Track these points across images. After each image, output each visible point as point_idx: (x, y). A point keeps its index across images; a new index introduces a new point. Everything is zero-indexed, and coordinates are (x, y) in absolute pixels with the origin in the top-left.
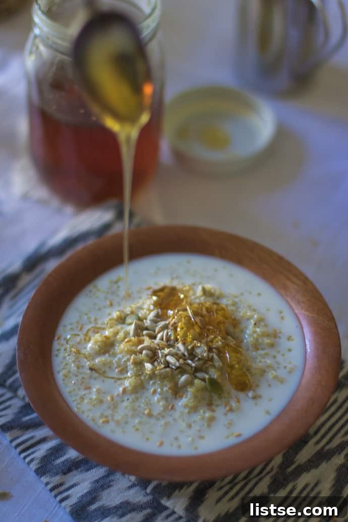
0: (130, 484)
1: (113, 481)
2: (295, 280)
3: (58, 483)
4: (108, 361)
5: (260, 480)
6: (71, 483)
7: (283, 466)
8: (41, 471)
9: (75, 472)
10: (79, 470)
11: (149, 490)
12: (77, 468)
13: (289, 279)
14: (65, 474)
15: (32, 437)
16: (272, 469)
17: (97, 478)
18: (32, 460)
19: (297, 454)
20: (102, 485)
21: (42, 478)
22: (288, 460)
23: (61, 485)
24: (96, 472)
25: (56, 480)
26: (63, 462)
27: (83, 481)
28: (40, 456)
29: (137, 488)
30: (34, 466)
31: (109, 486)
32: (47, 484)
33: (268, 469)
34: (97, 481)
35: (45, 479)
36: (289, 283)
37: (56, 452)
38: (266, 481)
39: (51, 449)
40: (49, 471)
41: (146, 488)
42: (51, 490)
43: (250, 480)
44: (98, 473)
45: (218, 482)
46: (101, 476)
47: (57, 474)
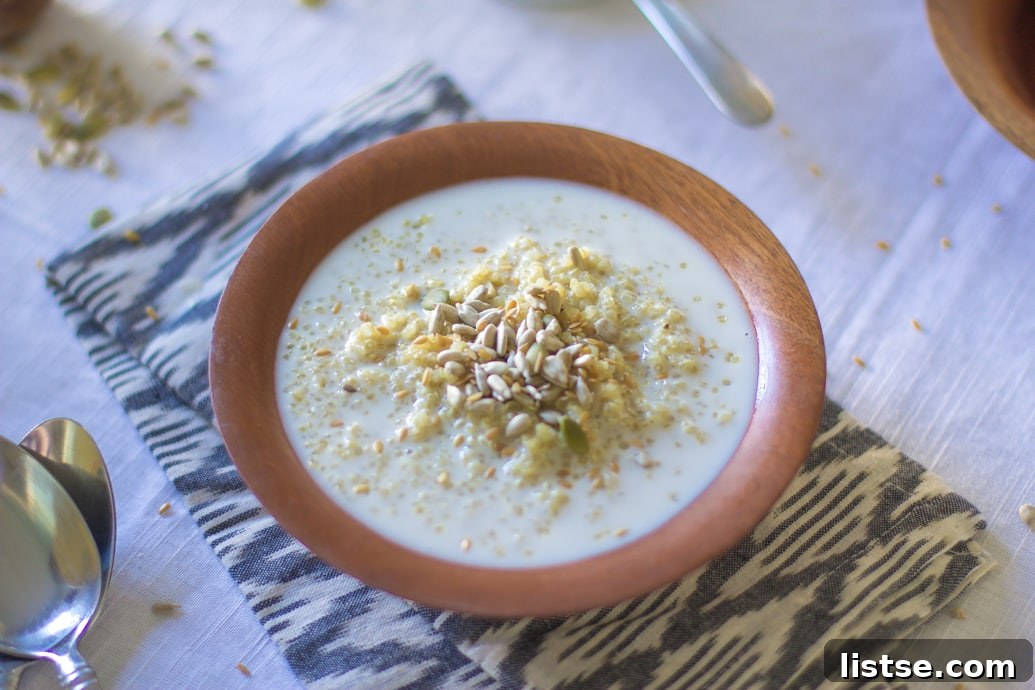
0: (406, 609)
1: (372, 601)
2: (756, 246)
3: (270, 597)
4: (381, 375)
5: (649, 622)
6: (296, 599)
7: (695, 601)
8: (240, 572)
9: (303, 579)
10: (313, 575)
11: (438, 624)
12: (308, 572)
13: (745, 244)
14: (284, 580)
15: (231, 507)
16: (674, 604)
17: (343, 594)
18: (227, 550)
19: (725, 578)
20: (350, 608)
21: (242, 585)
22: (707, 589)
23: (275, 600)
24: (343, 581)
25: (268, 590)
26: (284, 558)
27: (318, 596)
28: (243, 544)
29: (417, 619)
30: (229, 561)
31: (365, 611)
32: (250, 596)
33: (667, 603)
34: (343, 599)
35: (247, 587)
36: (743, 252)
37: (270, 539)
38: (660, 627)
39: (264, 531)
40: (256, 574)
41: (432, 620)
42: (257, 609)
43: (629, 622)
44: (345, 584)
45: (569, 621)
46: (352, 590)
47: (269, 579)
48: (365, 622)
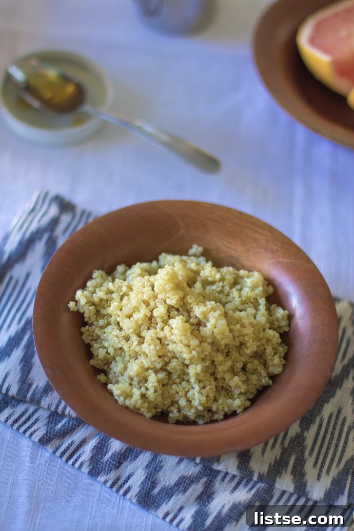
1: (161, 461)
3: (115, 478)
6: (127, 474)
8: (95, 472)
9: (125, 464)
10: (128, 460)
11: (198, 460)
12: (125, 460)
14: (117, 468)
15: (72, 443)
17: (147, 463)
18: (82, 464)
20: (154, 469)
21: (99, 478)
23: (118, 479)
25: (112, 475)
26: (111, 457)
27: (137, 469)
28: (88, 458)
30: (86, 469)
31: (161, 467)
32: (106, 482)
34: (148, 466)
35: (101, 479)
37: (100, 449)
39: (94, 448)
40: (102, 470)
42: (112, 486)
44: (145, 458)
46: (150, 460)
47: (110, 470)
48: (164, 473)
